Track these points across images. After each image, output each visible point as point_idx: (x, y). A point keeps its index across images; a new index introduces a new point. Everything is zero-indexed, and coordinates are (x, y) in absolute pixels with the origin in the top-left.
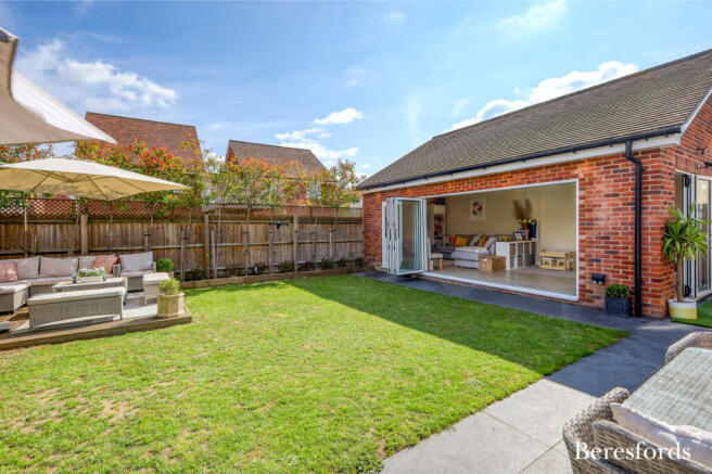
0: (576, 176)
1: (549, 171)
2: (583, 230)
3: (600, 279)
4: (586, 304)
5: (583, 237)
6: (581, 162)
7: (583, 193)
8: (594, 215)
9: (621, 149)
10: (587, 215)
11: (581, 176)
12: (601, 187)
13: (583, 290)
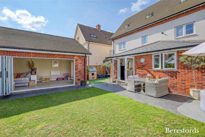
0: (75, 59)
1: (69, 56)
2: (76, 70)
3: (79, 80)
4: (76, 85)
5: (76, 72)
6: (76, 56)
7: (76, 62)
8: (78, 67)
9: (84, 55)
10: (77, 67)
11: (76, 59)
12: (79, 62)
13: (76, 83)
